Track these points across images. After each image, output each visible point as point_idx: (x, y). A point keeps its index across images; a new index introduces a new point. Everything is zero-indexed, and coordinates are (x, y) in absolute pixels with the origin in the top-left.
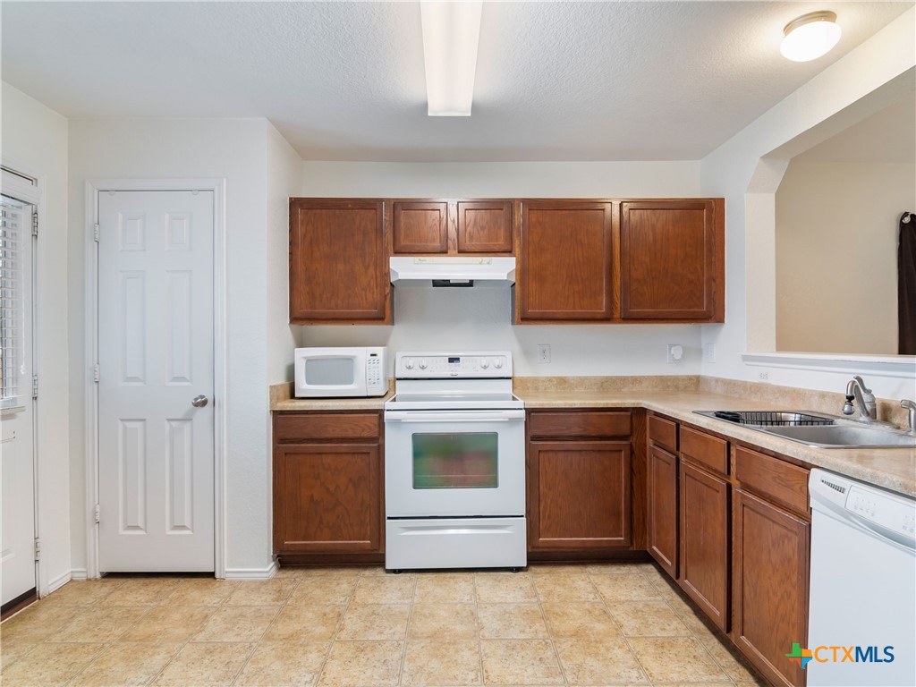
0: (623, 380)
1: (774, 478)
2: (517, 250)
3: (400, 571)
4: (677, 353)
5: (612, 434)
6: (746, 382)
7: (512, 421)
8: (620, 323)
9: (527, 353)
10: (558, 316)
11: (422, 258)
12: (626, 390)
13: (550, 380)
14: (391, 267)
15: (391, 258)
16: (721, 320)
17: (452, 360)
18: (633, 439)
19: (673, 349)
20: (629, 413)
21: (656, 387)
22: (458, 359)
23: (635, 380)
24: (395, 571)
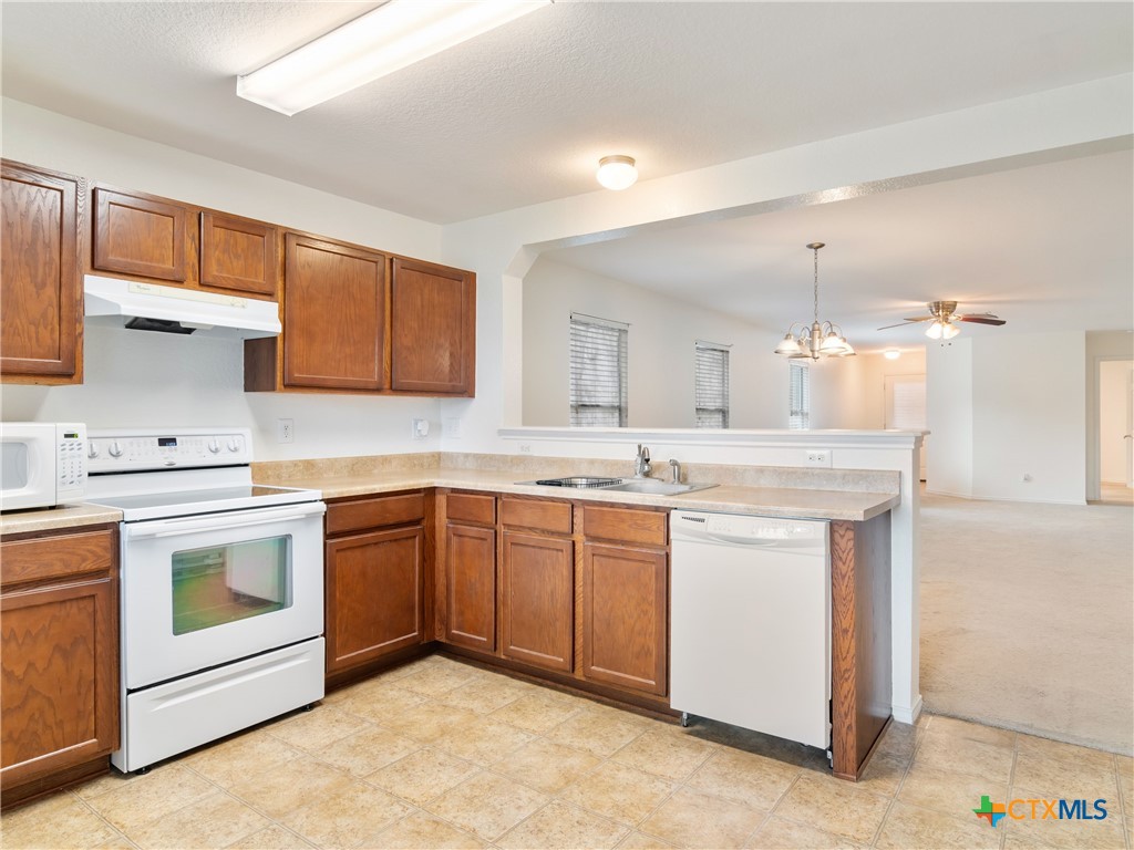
0: (373, 459)
1: (630, 526)
2: (280, 294)
3: (148, 769)
4: (423, 427)
5: (408, 519)
6: (506, 456)
7: (310, 517)
8: (390, 394)
9: (264, 430)
10: (329, 384)
11: (143, 285)
12: (376, 471)
13: (295, 464)
14: (86, 291)
15: (86, 276)
16: (472, 395)
17: (163, 442)
18: (425, 523)
19: (419, 424)
20: (422, 495)
21: (404, 466)
22: (172, 441)
23: (386, 460)
24: (139, 772)
